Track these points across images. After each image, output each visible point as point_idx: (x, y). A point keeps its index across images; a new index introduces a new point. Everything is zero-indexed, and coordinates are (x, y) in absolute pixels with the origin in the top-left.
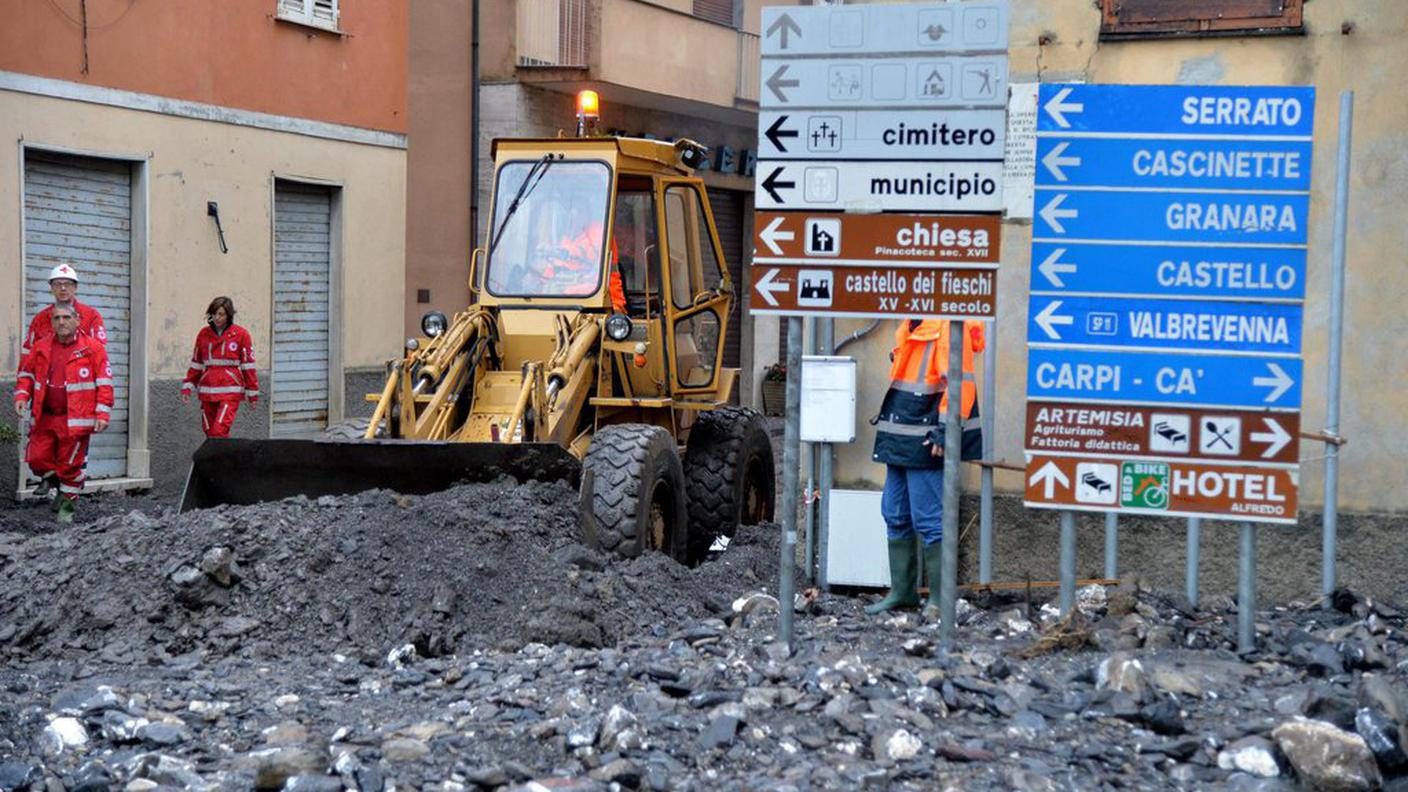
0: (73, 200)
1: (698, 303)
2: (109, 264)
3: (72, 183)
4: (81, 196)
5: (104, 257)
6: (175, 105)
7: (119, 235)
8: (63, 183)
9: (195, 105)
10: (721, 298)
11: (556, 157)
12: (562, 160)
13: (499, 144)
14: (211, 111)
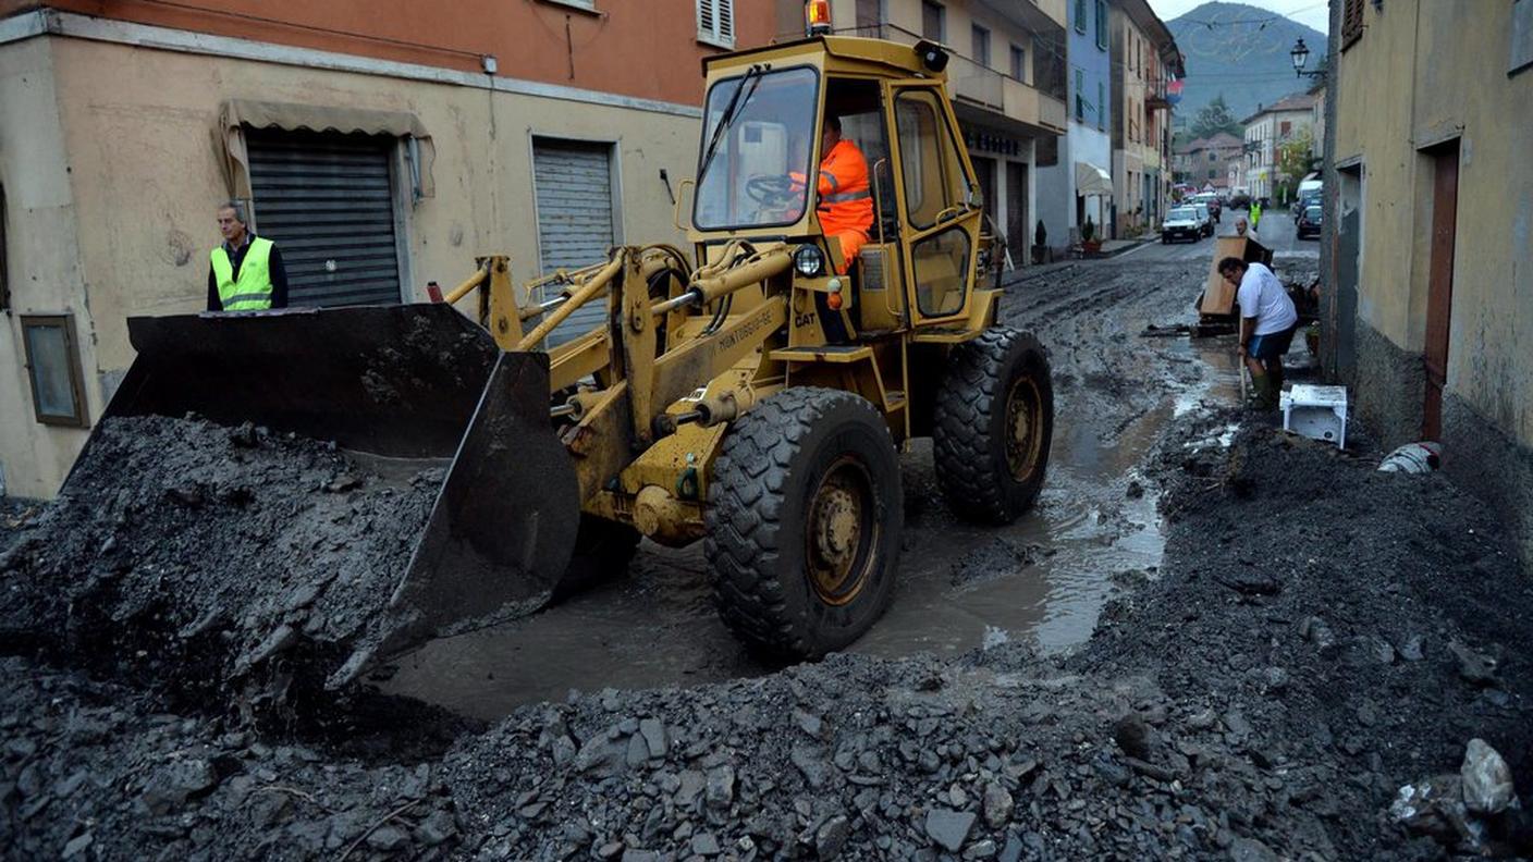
0: (570, 173)
1: (941, 222)
2: (598, 218)
3: (567, 162)
4: (574, 170)
5: (595, 213)
6: (635, 102)
7: (603, 197)
8: (561, 161)
9: (649, 102)
10: (971, 213)
11: (764, 69)
12: (770, 71)
13: (709, 64)
14: (659, 105)
